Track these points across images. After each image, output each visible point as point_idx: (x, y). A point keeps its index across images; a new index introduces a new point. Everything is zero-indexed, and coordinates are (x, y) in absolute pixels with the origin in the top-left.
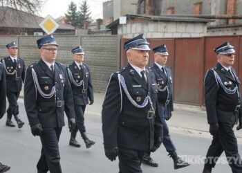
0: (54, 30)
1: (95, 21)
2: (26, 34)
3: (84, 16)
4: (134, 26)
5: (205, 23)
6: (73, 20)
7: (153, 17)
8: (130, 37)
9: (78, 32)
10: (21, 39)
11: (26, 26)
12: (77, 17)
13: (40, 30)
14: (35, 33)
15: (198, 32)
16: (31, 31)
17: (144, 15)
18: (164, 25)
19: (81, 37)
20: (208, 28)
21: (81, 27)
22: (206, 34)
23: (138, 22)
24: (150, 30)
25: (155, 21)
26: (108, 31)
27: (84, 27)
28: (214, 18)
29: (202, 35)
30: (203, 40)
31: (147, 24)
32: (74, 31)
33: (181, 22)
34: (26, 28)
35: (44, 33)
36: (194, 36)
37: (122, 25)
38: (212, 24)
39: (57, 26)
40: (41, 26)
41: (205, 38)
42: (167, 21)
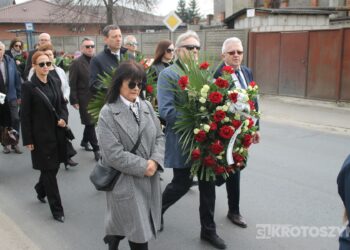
0: (177, 26)
2: (139, 32)
5: (327, 15)
7: (273, 10)
9: (190, 27)
10: (144, 36)
15: (320, 24)
17: (262, 8)
18: (284, 18)
20: (330, 21)
24: (269, 24)
25: (276, 14)
26: (223, 26)
31: (266, 17)
32: (186, 27)
40: (165, 23)
42: (288, 14)
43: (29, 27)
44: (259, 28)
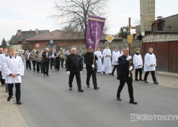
4: (150, 36)
8: (148, 41)
16: (103, 41)
17: (155, 31)
18: (165, 35)
23: (152, 34)
24: (158, 38)
25: (160, 33)
26: (137, 39)
31: (156, 35)
39: (113, 38)
42: (166, 33)
43: (52, 42)
44: (153, 40)
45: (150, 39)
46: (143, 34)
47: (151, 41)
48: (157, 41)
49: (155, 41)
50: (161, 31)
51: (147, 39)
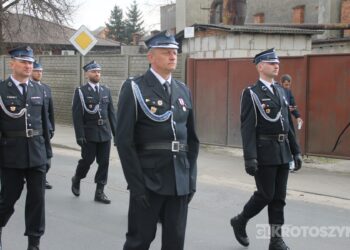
0: (91, 46)
1: (150, 34)
2: (51, 53)
3: (133, 26)
4: (206, 40)
5: (308, 36)
6: (118, 31)
7: (233, 28)
8: (200, 56)
9: (125, 49)
10: (44, 60)
11: (51, 41)
12: (123, 28)
13: (71, 47)
14: (63, 52)
15: (299, 48)
16: (57, 49)
17: (220, 25)
18: (248, 38)
19: (130, 57)
20: (313, 44)
21: (129, 43)
22: (310, 53)
23: (212, 34)
24: (229, 47)
25: (237, 33)
27: (134, 42)
28: (322, 27)
29: (304, 53)
30: (305, 61)
31: (224, 38)
32: (119, 48)
33: (274, 34)
34: (51, 45)
35: (76, 51)
36: (293, 54)
37: (188, 39)
38: (319, 37)
39: (95, 42)
40: (72, 41)
41: (309, 57)
42: (254, 33)
45: (205, 48)
46: (189, 33)
47: (210, 56)
48: (227, 55)
49: (219, 55)
50: (239, 27)
51: (198, 48)
